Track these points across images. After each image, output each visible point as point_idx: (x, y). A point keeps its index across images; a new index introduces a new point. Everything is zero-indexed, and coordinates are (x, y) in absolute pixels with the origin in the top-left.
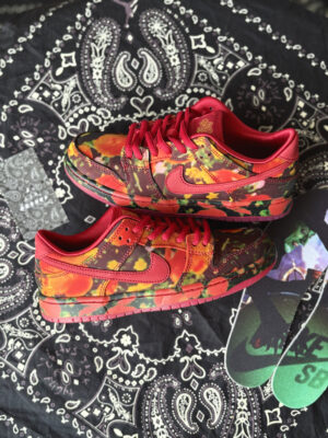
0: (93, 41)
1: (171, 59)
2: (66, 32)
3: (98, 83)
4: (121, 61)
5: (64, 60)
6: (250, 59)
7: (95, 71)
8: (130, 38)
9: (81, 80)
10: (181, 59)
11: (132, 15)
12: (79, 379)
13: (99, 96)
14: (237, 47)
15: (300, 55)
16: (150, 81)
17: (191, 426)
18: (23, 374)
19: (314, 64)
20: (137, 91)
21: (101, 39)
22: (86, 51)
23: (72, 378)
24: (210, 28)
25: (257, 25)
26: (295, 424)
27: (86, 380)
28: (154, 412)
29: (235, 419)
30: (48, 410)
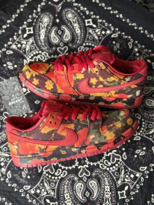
0: (41, 22)
1: (76, 30)
2: (29, 18)
3: (42, 41)
4: (53, 31)
5: (27, 31)
6: (113, 29)
7: (41, 35)
8: (58, 21)
9: (35, 40)
10: (81, 30)
11: (59, 11)
12: (30, 175)
13: (43, 46)
14: (106, 24)
15: (136, 28)
16: (67, 40)
17: (83, 198)
18: (4, 173)
19: (142, 32)
20: (60, 44)
21: (44, 21)
22: (38, 27)
23: (27, 175)
24: (94, 16)
25: (116, 14)
26: (132, 199)
27: (33, 176)
28: (66, 192)
29: (104, 196)
30: (16, 190)
